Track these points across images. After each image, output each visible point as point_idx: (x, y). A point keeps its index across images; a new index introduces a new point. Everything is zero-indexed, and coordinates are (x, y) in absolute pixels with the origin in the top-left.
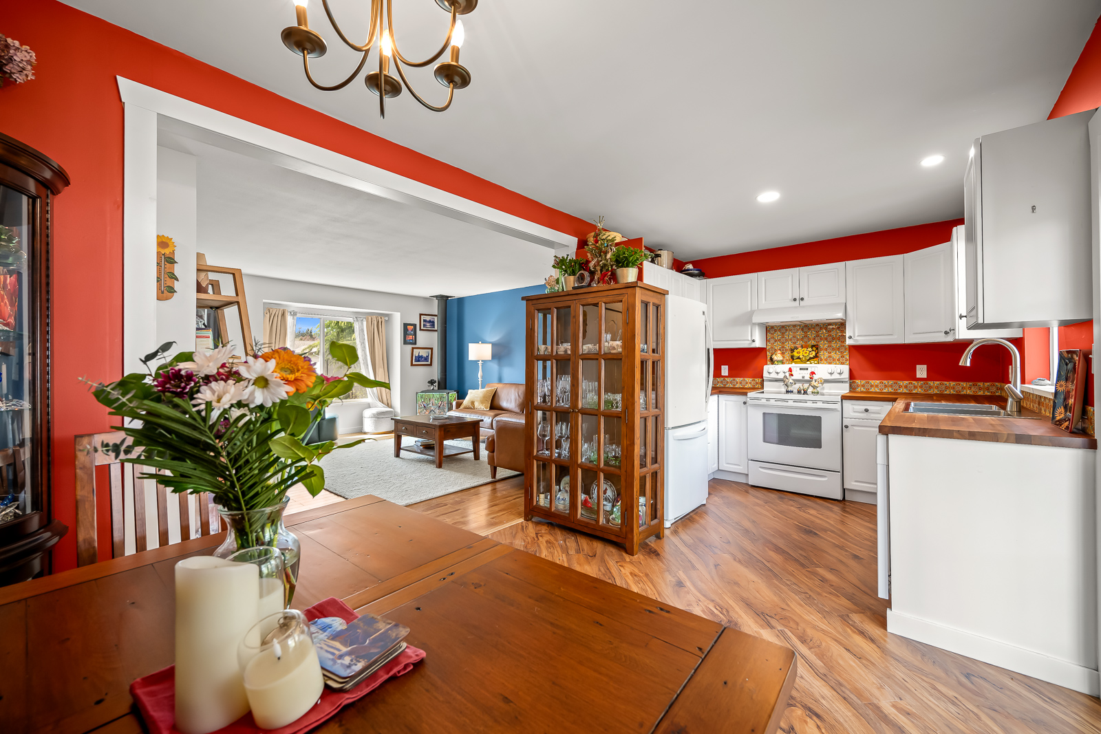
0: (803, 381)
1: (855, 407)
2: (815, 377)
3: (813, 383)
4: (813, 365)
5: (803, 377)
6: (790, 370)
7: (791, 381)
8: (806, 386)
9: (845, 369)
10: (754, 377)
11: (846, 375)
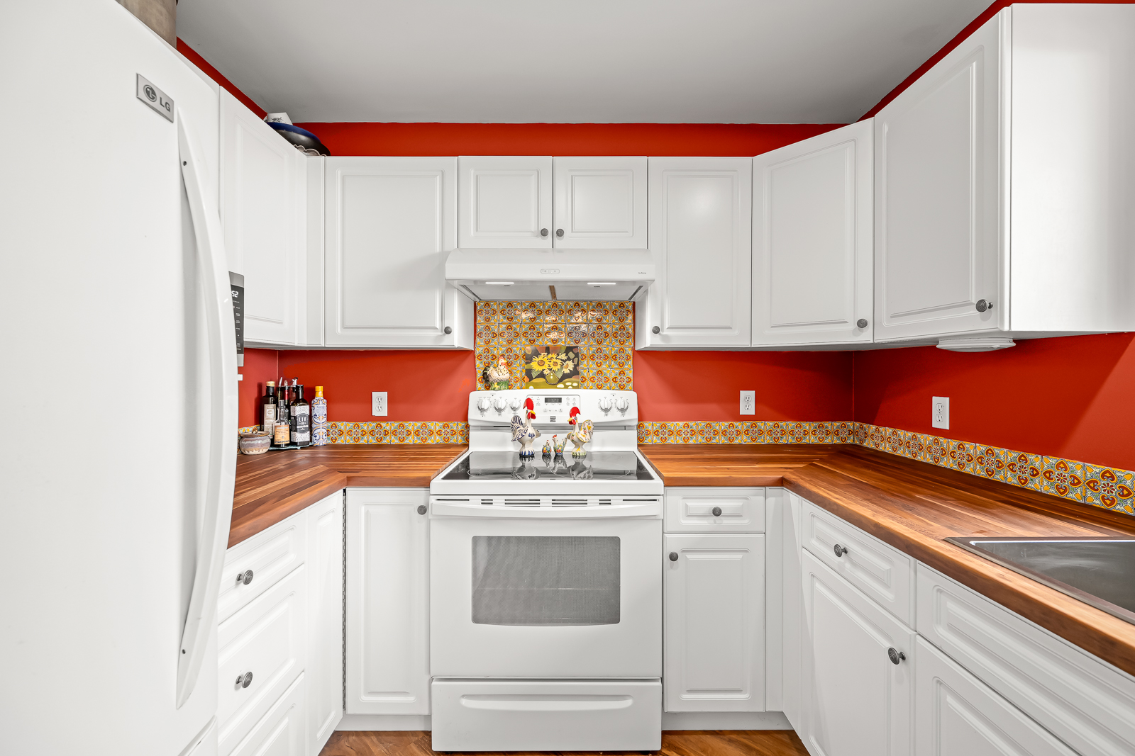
0: (553, 427)
1: (691, 503)
2: (580, 418)
3: (578, 434)
4: (570, 391)
5: (553, 419)
6: (529, 404)
7: (531, 430)
8: (561, 437)
9: (630, 398)
10: (446, 418)
11: (633, 414)
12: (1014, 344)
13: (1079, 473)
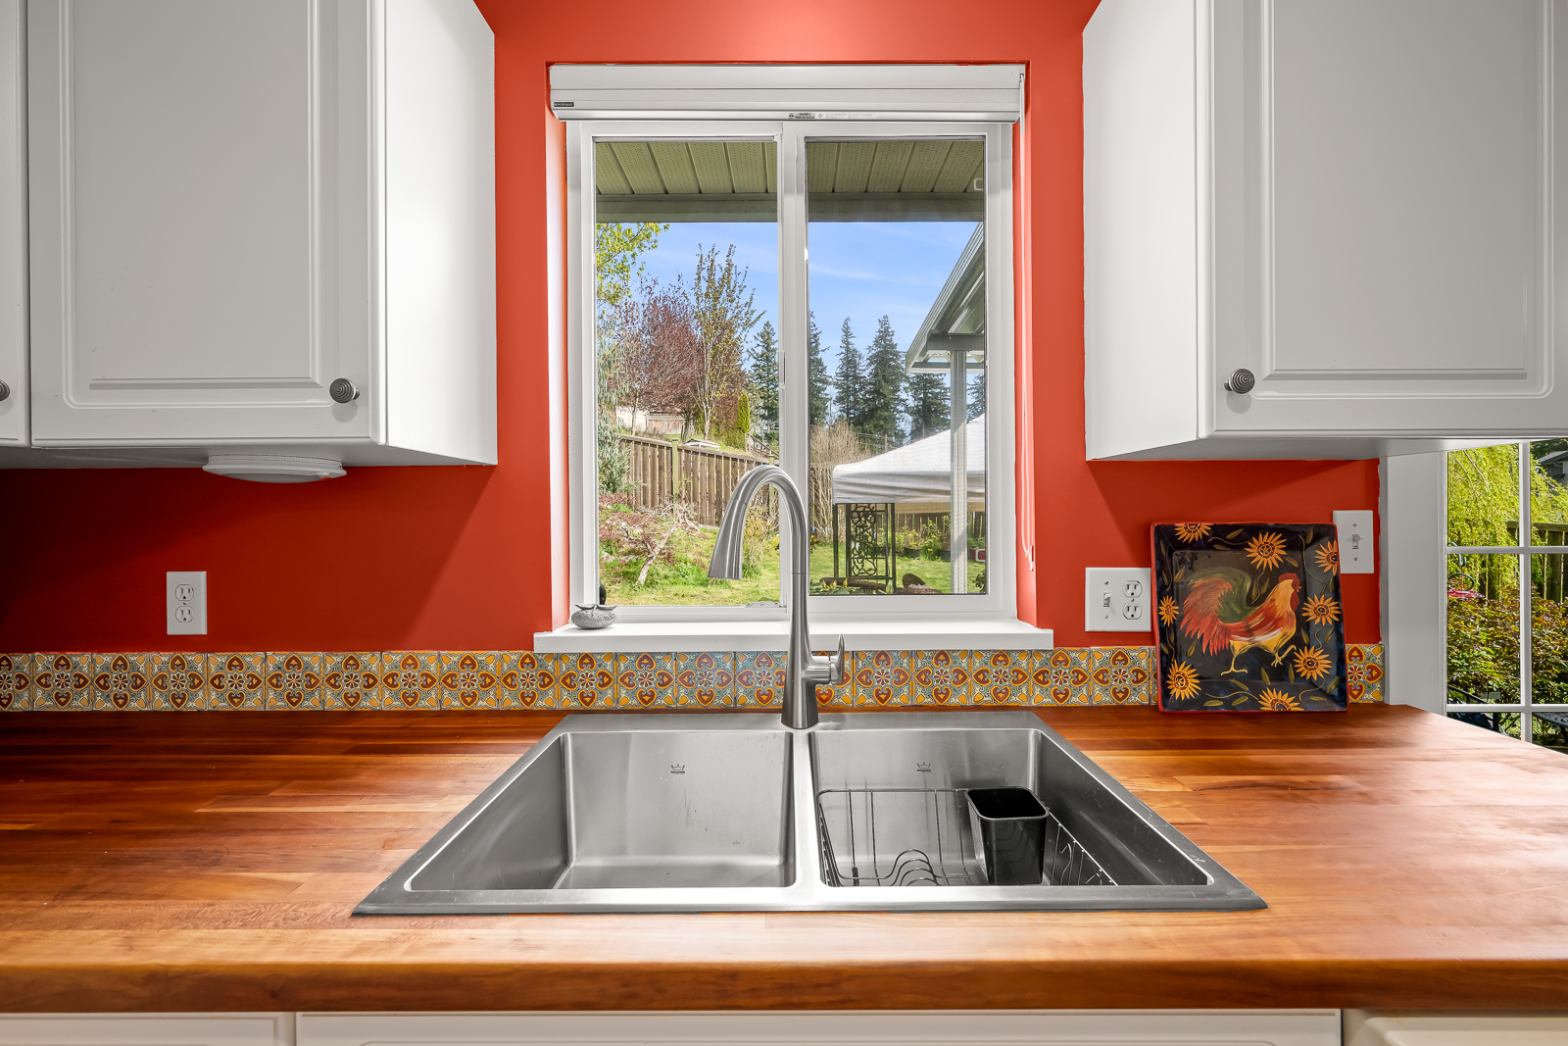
12: (344, 473)
13: (433, 668)
